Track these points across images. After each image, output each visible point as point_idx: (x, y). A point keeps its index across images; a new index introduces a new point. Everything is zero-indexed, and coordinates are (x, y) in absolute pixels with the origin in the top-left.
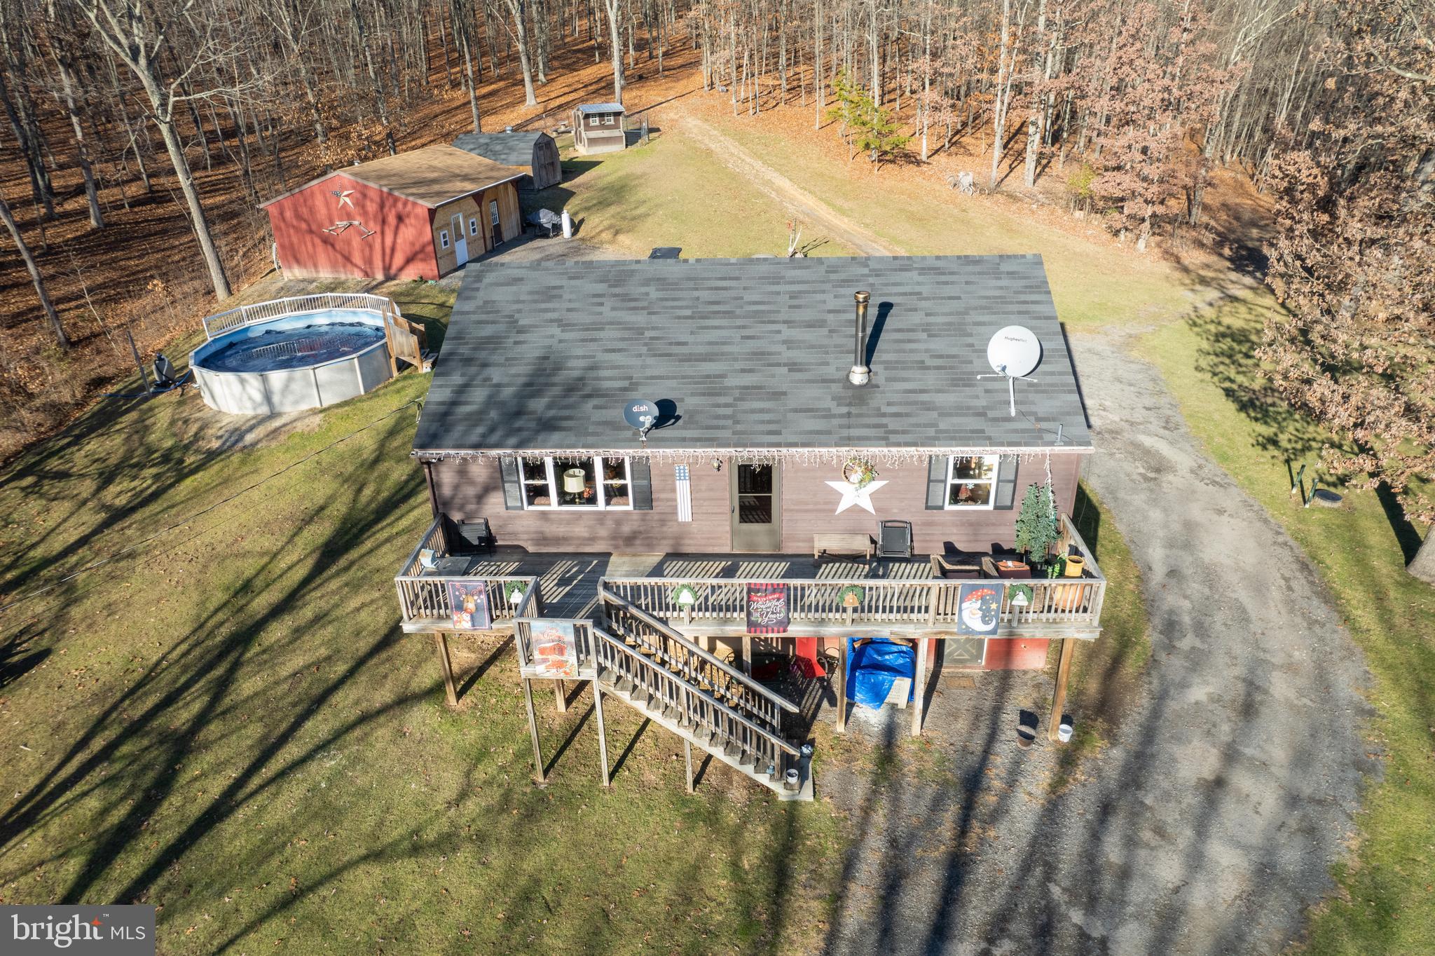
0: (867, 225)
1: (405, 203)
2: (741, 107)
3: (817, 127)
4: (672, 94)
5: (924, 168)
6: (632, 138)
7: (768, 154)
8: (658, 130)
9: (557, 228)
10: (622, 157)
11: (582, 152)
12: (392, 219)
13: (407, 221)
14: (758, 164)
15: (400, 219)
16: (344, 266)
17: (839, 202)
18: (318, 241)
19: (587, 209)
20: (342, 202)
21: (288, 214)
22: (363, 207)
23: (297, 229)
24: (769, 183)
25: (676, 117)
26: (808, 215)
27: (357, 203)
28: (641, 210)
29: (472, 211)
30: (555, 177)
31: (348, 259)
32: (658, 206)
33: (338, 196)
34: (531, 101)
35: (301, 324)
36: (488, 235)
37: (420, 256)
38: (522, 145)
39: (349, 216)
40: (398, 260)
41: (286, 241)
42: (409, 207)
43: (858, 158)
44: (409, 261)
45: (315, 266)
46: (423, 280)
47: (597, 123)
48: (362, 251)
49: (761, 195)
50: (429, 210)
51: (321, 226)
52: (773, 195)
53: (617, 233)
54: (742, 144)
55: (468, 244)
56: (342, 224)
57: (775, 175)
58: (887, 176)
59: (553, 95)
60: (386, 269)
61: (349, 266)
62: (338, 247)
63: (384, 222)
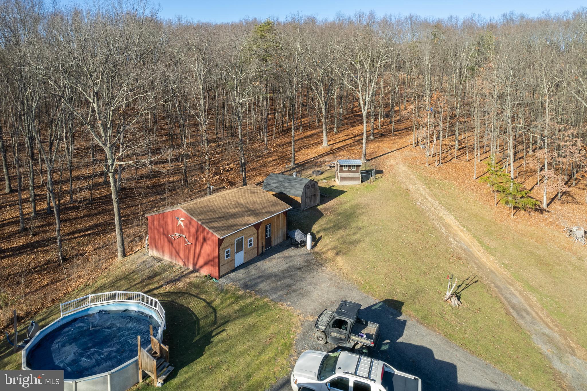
0: (506, 266)
1: (208, 233)
2: (432, 159)
3: (475, 178)
4: (396, 147)
5: (546, 215)
6: (366, 176)
7: (443, 196)
8: (381, 172)
9: (304, 243)
10: (357, 189)
11: (337, 183)
12: (201, 238)
13: (208, 242)
14: (436, 203)
15: (205, 240)
16: (176, 257)
17: (487, 240)
18: (166, 240)
19: (326, 230)
20: (178, 224)
21: (156, 223)
22: (189, 229)
23: (158, 231)
24: (440, 219)
25: (394, 163)
26: (464, 250)
27: (186, 226)
28: (358, 236)
29: (252, 233)
30: (315, 201)
31: (178, 253)
32: (368, 234)
33: (178, 219)
34: (325, 144)
35: (122, 308)
36: (260, 245)
37: (212, 263)
38: (298, 186)
39: (182, 232)
40: (201, 262)
41: (153, 236)
42: (210, 235)
43: (500, 205)
44: (206, 264)
45: (163, 252)
46: (210, 277)
47: (347, 169)
48: (185, 251)
49: (435, 229)
50: (219, 239)
51: (168, 232)
52: (443, 230)
53: (337, 254)
54: (428, 187)
55: (245, 253)
56: (177, 235)
57: (446, 213)
58: (519, 220)
59: (338, 140)
60: (195, 265)
61: (178, 257)
62: (174, 246)
63: (197, 239)
